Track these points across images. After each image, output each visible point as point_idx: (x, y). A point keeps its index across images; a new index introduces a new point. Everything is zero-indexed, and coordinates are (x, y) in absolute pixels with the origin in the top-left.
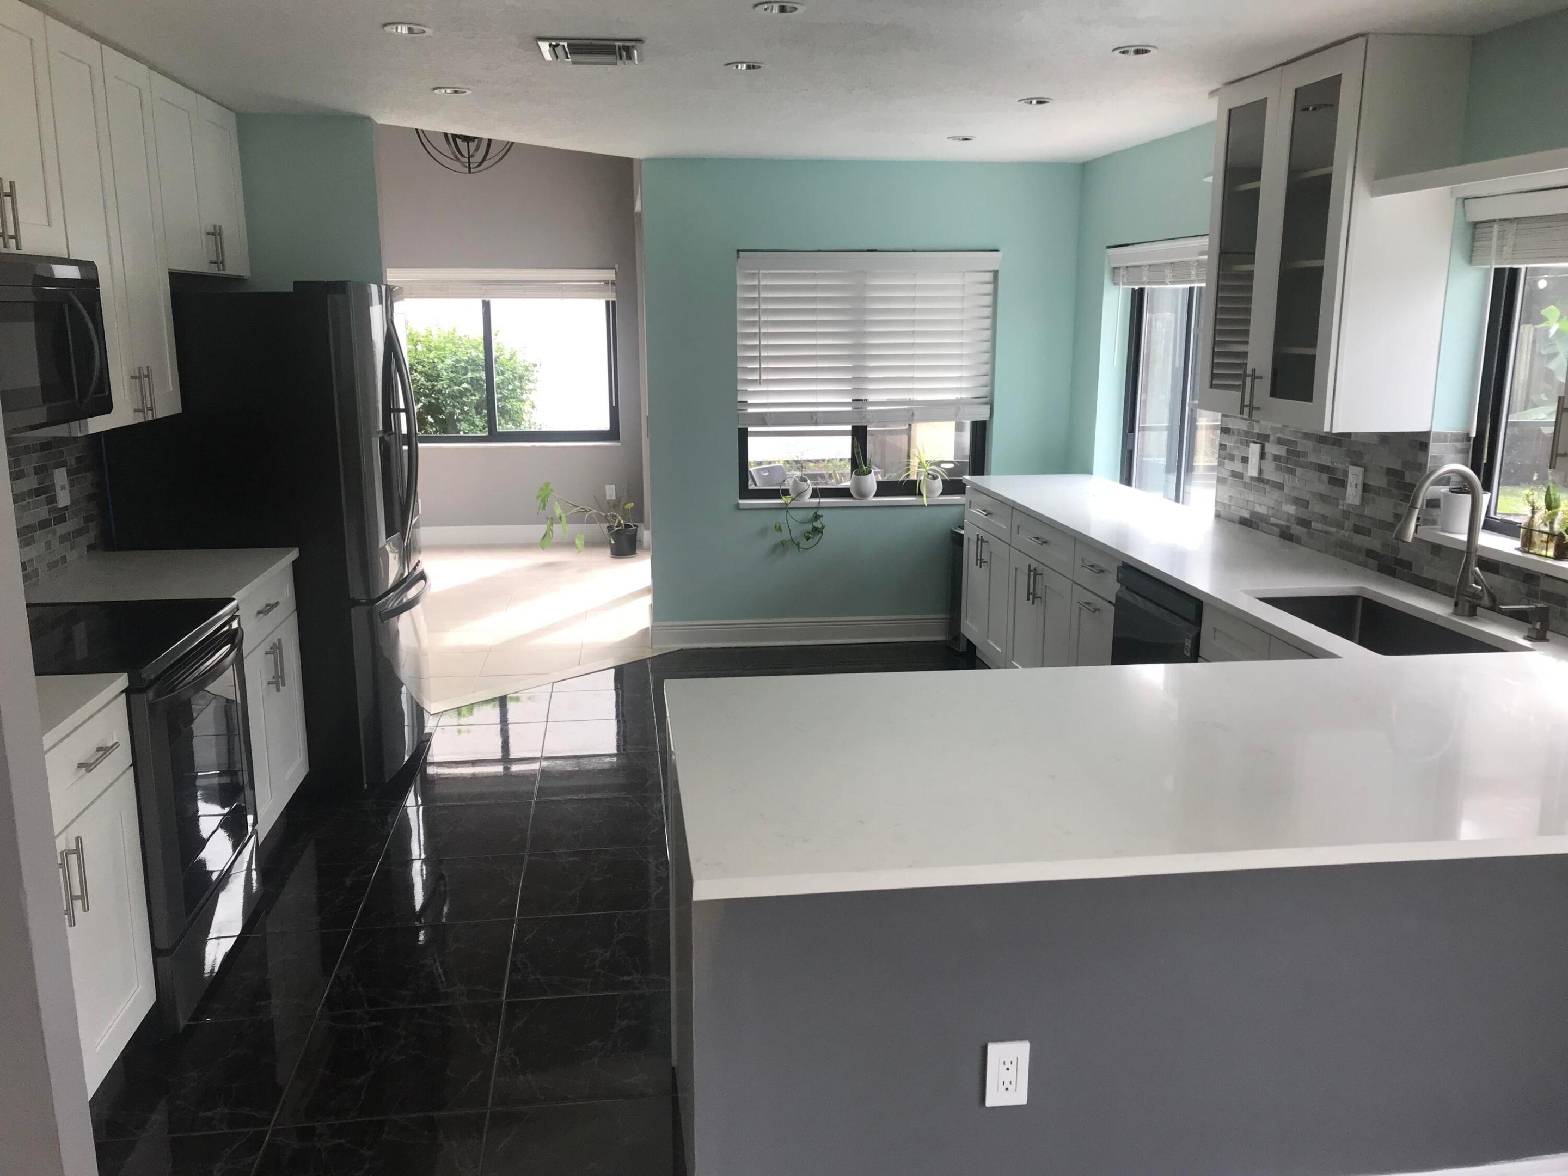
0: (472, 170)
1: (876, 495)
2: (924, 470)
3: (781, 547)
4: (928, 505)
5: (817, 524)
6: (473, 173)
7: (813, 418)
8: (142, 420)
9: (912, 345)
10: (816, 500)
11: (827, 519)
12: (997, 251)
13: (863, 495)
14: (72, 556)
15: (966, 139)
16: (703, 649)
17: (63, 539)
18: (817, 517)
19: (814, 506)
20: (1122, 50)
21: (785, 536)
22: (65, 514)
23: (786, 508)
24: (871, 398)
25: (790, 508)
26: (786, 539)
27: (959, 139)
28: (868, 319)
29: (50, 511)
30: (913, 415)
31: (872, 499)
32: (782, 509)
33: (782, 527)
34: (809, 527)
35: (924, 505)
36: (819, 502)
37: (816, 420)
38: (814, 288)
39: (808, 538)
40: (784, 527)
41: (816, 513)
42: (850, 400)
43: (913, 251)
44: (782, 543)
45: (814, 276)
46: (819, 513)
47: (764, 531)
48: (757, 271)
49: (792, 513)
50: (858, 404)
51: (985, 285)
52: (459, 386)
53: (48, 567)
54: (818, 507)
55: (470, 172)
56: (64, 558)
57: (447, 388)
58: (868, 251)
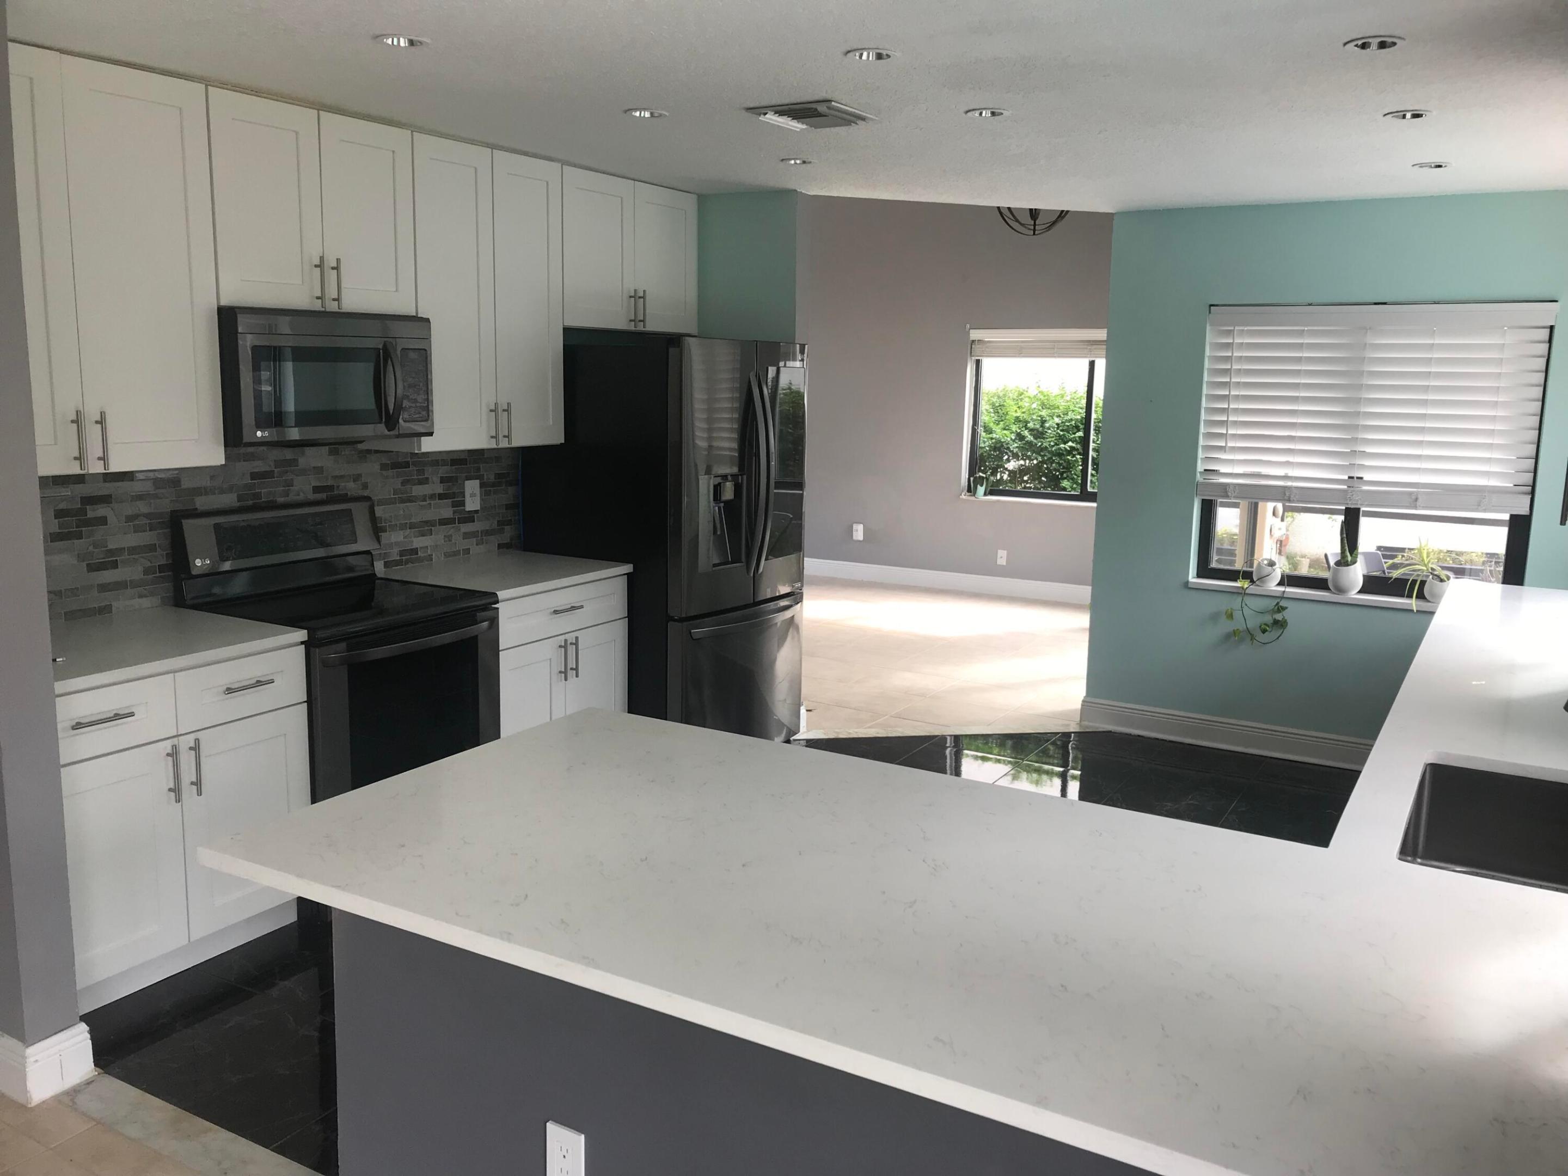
0: (1036, 232)
1: (1360, 592)
2: (1424, 568)
3: (1233, 637)
4: (1417, 611)
5: (1279, 617)
6: (1037, 234)
7: (1285, 495)
8: (495, 446)
9: (1423, 417)
10: (1281, 589)
11: (1291, 614)
12: (1556, 301)
13: (1340, 590)
14: (475, 550)
15: (1440, 166)
16: (1135, 736)
17: (467, 536)
18: (1280, 609)
19: (1277, 595)
20: (1360, 43)
21: (1238, 624)
22: (474, 516)
23: (1241, 593)
24: (1367, 476)
25: (1248, 594)
26: (1241, 629)
27: (1431, 167)
28: (1365, 383)
29: (454, 512)
30: (1416, 500)
31: (1354, 595)
32: (1238, 593)
33: (1234, 614)
34: (1268, 619)
35: (1413, 611)
36: (1284, 592)
37: (1289, 497)
38: (1300, 346)
39: (1264, 631)
40: (1238, 615)
41: (1278, 603)
42: (1346, 477)
43: (1435, 303)
44: (1235, 633)
45: (1301, 333)
46: (1283, 603)
47: (1214, 617)
48: (1232, 328)
49: (1248, 600)
50: (1351, 482)
51: (1538, 344)
52: (1065, 444)
53: (445, 555)
54: (1282, 597)
55: (1034, 234)
56: (467, 551)
57: (1053, 446)
58: (1376, 304)
